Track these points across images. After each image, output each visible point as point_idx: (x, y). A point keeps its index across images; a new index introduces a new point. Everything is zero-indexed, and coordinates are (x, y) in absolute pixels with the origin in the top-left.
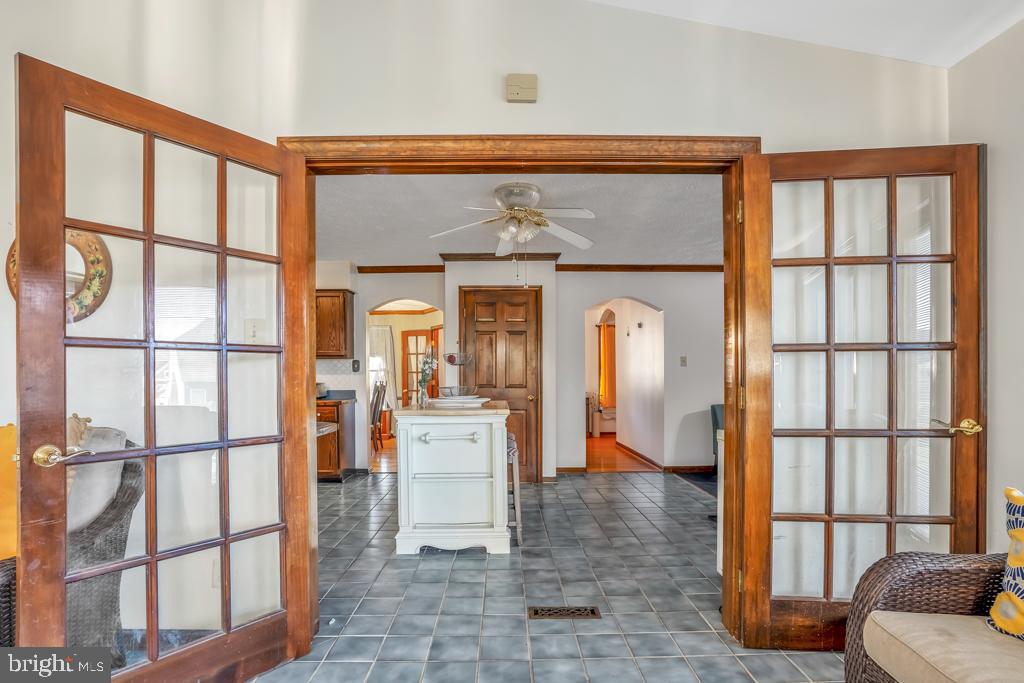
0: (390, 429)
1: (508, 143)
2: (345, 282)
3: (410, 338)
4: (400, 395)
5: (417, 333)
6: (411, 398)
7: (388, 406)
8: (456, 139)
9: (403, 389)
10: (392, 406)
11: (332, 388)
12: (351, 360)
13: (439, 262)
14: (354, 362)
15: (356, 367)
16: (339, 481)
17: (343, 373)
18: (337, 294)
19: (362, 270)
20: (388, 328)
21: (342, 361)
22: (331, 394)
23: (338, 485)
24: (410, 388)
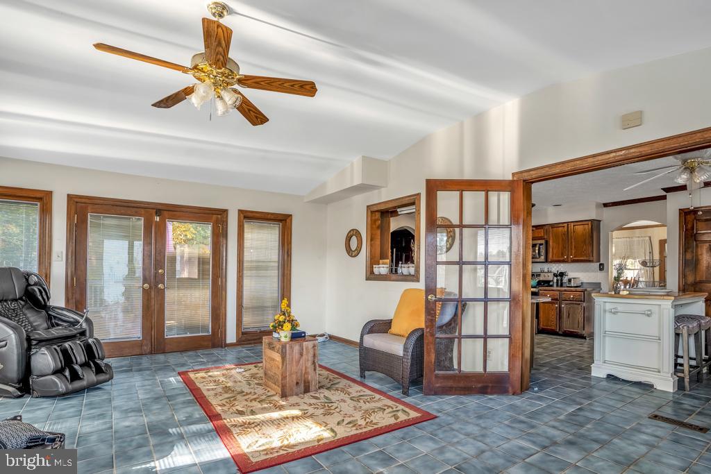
1: (623, 152)
2: (592, 215)
8: (594, 156)
11: (585, 281)
12: (598, 264)
13: (664, 193)
14: (600, 265)
15: (602, 267)
16: (585, 338)
17: (593, 271)
18: (586, 223)
19: (606, 205)
20: (648, 238)
21: (592, 264)
22: (584, 284)
23: (583, 340)
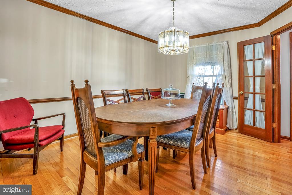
0: (227, 123)
3: (246, 47)
4: (236, 95)
5: (253, 42)
6: (246, 99)
7: (225, 104)
9: (239, 91)
10: (229, 104)
24: (246, 91)
